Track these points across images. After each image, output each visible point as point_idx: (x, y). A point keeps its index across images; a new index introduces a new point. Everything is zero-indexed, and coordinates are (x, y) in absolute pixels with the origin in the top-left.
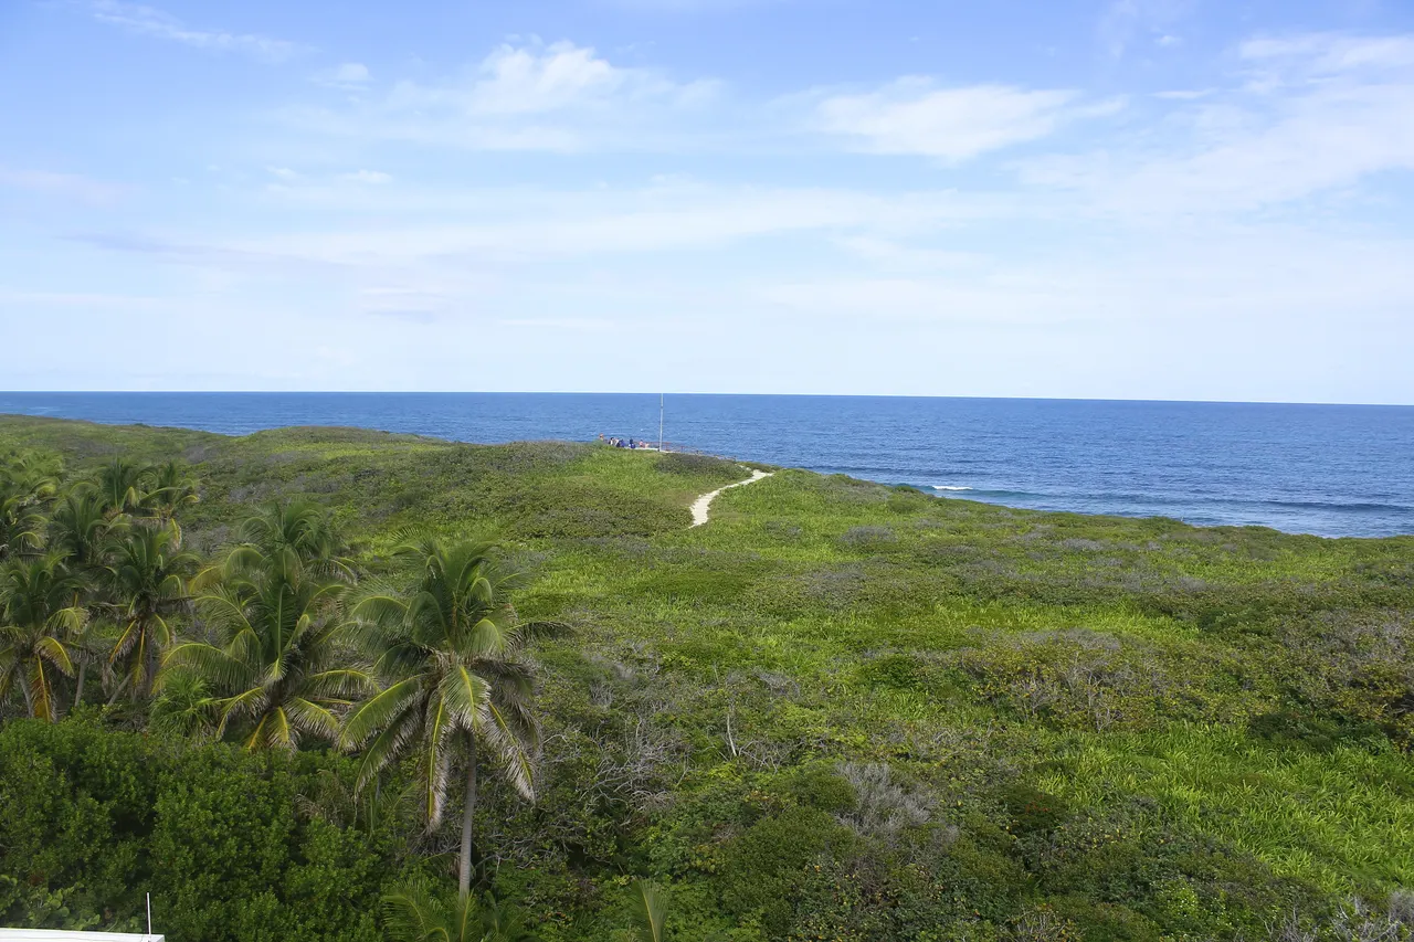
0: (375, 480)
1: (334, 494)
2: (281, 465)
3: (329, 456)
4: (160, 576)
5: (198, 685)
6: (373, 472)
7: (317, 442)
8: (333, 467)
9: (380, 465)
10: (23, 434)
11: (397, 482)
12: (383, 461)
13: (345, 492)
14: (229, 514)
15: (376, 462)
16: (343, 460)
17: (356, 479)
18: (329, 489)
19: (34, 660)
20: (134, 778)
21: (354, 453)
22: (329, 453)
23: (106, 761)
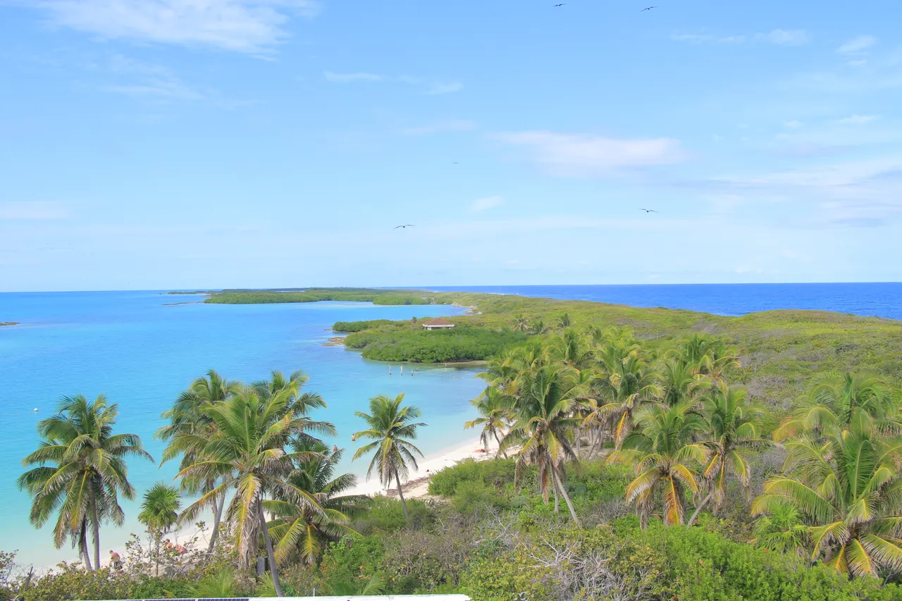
0: (855, 352)
1: (820, 363)
2: (774, 339)
3: (810, 333)
4: (738, 422)
5: (793, 514)
6: (850, 347)
7: (797, 321)
8: (816, 342)
9: (856, 341)
10: (588, 314)
11: (873, 355)
12: (858, 338)
13: (829, 361)
14: (738, 375)
15: (852, 338)
16: (823, 337)
17: (838, 351)
18: (815, 359)
19: (667, 479)
20: (768, 585)
21: (830, 331)
22: (809, 330)
23: (747, 568)
